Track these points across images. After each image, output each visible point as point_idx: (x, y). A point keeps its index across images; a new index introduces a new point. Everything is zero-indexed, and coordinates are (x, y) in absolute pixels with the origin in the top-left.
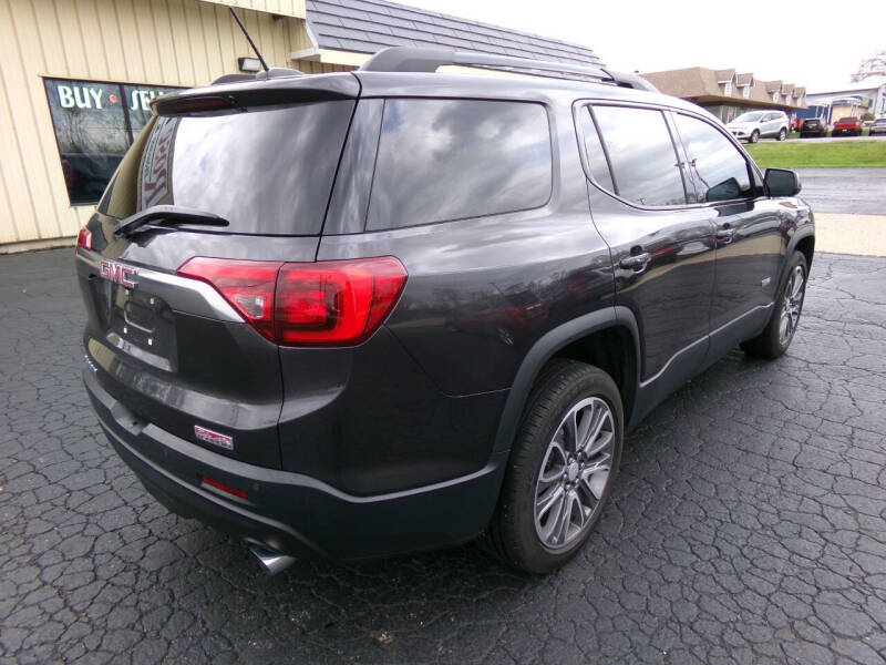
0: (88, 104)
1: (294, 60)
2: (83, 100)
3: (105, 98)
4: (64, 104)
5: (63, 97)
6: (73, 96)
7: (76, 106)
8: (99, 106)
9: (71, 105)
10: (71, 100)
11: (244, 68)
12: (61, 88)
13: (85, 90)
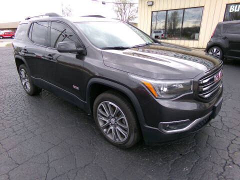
2: (237, 9)
5: (231, 9)
6: (234, 8)
9: (233, 11)
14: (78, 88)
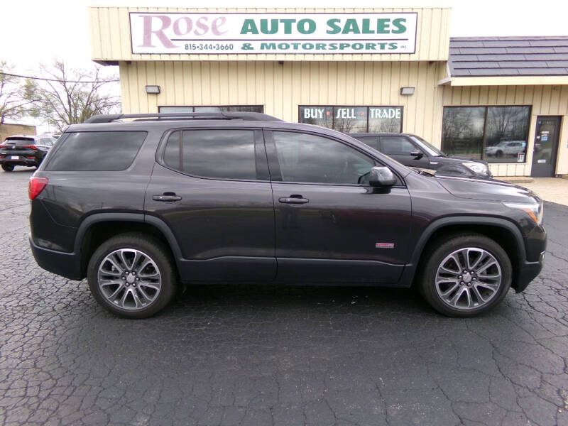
0: (316, 117)
1: (439, 86)
2: (314, 115)
3: (324, 114)
4: (305, 117)
5: (306, 113)
6: (310, 113)
7: (311, 118)
8: (321, 117)
9: (309, 117)
10: (309, 115)
11: (403, 93)
12: (306, 110)
13: (316, 110)
14: (391, 245)
